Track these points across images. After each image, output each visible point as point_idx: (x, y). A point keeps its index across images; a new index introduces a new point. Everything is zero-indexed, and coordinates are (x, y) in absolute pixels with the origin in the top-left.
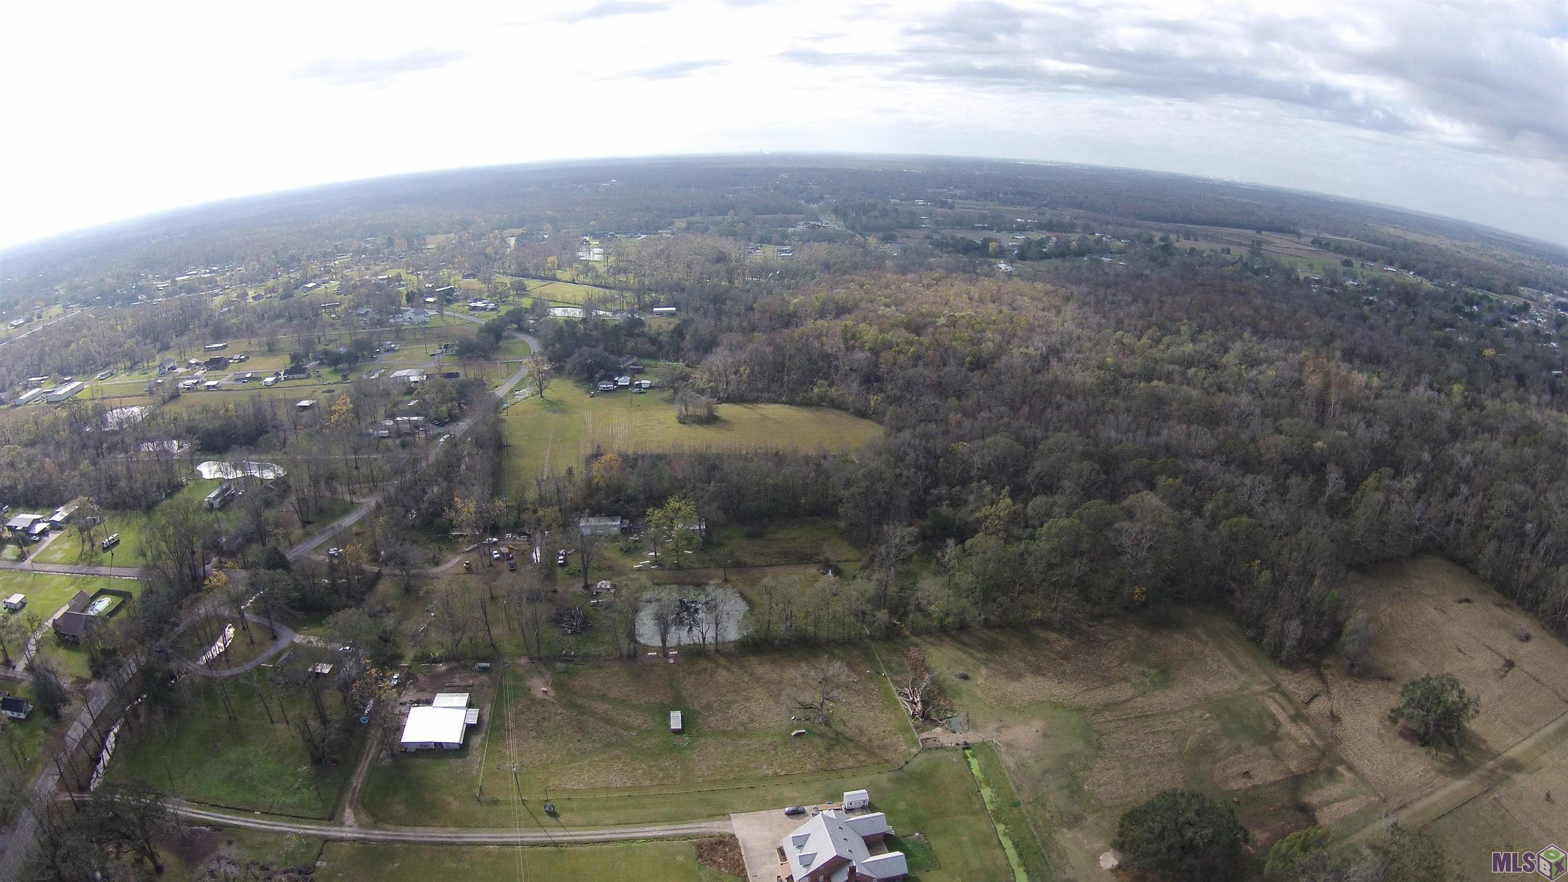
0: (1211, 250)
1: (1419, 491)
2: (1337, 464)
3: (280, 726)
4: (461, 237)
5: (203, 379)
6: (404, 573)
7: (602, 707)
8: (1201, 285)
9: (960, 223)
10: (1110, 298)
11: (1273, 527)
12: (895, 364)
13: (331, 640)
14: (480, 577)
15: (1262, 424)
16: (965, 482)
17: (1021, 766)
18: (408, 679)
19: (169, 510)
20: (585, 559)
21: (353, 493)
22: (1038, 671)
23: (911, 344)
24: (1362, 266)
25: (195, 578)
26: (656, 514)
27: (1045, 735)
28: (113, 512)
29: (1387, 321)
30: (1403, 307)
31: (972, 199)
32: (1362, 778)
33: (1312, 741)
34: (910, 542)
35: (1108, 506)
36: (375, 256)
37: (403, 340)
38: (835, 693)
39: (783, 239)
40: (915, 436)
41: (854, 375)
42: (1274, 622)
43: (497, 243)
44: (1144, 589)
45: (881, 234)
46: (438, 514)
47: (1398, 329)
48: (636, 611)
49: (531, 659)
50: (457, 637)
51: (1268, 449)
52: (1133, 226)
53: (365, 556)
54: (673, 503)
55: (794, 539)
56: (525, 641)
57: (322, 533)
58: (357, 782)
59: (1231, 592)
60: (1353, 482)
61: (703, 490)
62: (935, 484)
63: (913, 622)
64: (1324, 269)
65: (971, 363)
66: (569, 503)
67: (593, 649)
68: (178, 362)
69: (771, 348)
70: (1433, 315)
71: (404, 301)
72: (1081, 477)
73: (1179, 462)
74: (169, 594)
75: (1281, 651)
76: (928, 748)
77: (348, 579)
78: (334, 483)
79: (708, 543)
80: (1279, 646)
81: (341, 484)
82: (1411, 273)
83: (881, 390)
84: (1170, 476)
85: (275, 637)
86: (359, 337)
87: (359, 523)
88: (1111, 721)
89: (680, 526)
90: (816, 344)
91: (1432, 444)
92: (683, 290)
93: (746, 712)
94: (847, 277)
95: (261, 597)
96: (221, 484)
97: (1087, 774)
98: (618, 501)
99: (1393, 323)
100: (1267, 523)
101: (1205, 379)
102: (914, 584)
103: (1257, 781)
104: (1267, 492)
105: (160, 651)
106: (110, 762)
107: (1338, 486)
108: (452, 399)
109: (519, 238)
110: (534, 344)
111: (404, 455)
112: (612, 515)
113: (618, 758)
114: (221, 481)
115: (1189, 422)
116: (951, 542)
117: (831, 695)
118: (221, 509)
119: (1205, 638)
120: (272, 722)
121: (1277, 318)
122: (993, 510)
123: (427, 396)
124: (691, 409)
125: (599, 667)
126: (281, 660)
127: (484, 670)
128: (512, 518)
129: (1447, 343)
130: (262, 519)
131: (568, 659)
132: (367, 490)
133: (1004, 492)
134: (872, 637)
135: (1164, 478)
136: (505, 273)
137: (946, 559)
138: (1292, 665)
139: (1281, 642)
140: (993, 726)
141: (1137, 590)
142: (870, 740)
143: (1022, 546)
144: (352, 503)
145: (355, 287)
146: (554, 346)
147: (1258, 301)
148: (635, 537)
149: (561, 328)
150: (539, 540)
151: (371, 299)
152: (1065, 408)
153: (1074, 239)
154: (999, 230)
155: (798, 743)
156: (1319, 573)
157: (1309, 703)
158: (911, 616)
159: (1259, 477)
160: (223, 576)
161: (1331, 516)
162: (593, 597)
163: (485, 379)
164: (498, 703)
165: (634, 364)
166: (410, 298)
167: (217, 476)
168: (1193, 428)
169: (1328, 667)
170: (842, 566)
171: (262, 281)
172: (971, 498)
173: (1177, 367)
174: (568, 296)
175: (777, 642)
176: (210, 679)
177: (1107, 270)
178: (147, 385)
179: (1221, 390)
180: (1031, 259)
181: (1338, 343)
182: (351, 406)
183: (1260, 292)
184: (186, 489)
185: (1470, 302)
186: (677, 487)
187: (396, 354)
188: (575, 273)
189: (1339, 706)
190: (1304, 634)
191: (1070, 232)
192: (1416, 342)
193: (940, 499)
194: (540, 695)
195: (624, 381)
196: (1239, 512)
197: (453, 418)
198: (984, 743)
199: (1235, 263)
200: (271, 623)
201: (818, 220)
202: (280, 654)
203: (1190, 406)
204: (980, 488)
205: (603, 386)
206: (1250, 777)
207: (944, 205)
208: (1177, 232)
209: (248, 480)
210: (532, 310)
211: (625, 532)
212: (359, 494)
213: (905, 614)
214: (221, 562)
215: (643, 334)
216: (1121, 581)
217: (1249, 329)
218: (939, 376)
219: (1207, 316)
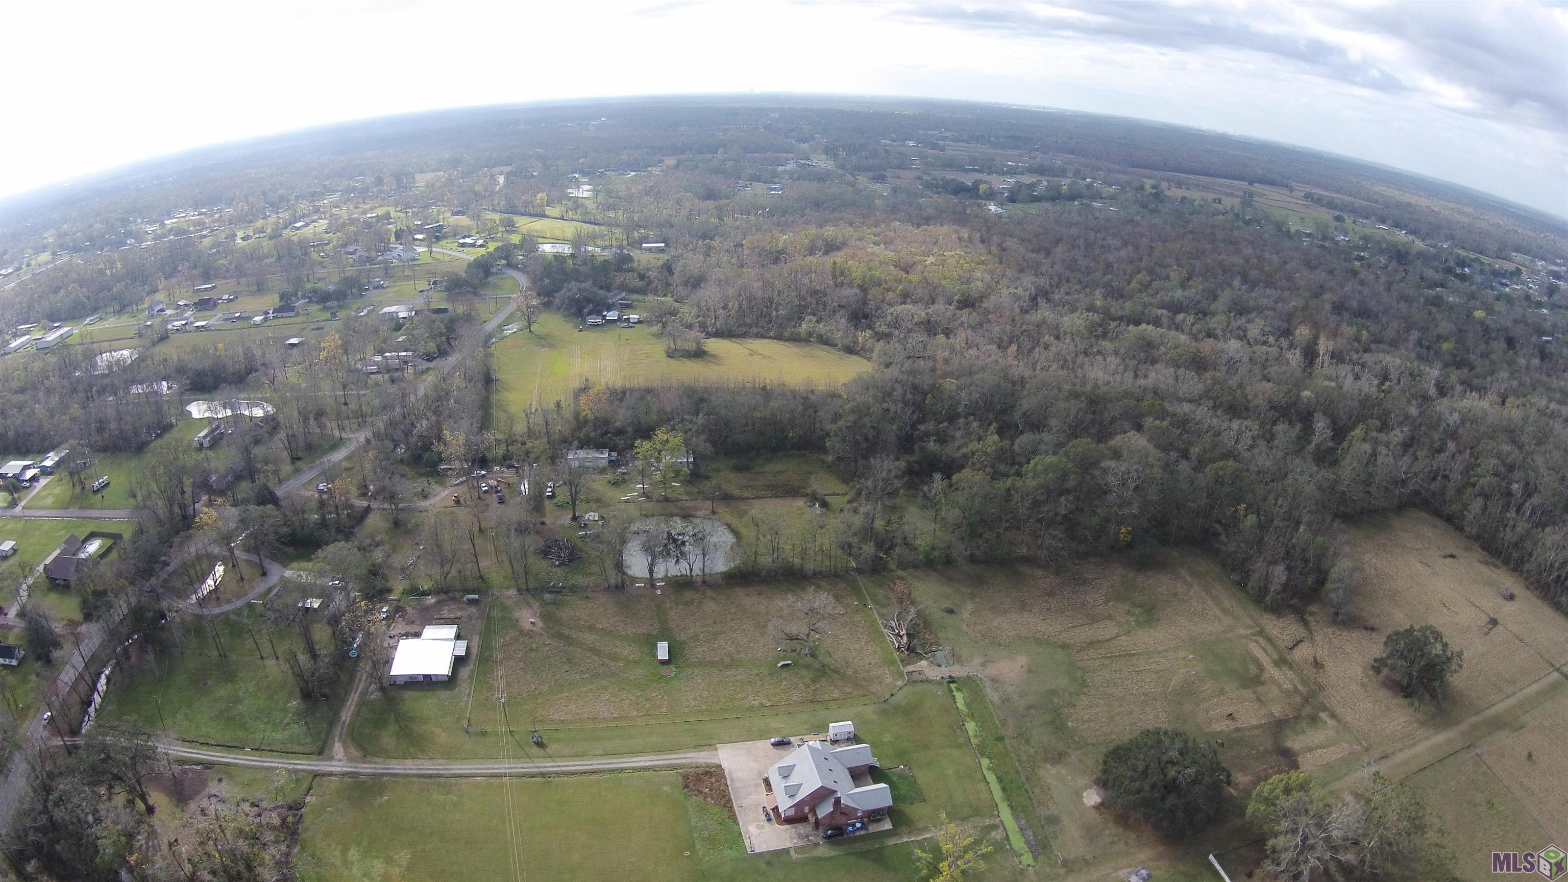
0: (1203, 200)
1: (1407, 445)
2: (1324, 414)
3: (271, 663)
4: (450, 175)
5: (192, 319)
6: (393, 507)
7: (590, 638)
8: (1191, 232)
9: (950, 164)
10: (1100, 242)
11: (1259, 472)
12: (883, 301)
13: (321, 574)
14: (468, 510)
15: (1250, 371)
16: (952, 418)
17: (1006, 700)
18: (398, 610)
19: (159, 450)
20: (573, 491)
21: (342, 428)
22: (1023, 607)
23: (900, 281)
24: (1354, 222)
25: (184, 517)
26: (643, 446)
27: (1029, 671)
28: (102, 455)
29: (1377, 277)
30: (1393, 265)
31: (963, 141)
32: (1345, 726)
33: (1295, 687)
34: (896, 477)
35: (1094, 445)
36: (363, 194)
37: (393, 276)
38: (820, 625)
39: (773, 177)
40: (902, 372)
41: (842, 311)
42: (1259, 566)
43: (486, 181)
44: (1130, 528)
45: (871, 174)
46: (427, 448)
47: (1389, 286)
48: (624, 542)
49: (519, 590)
50: (446, 569)
51: (1256, 396)
52: (1124, 173)
53: (354, 491)
54: (661, 435)
55: (781, 472)
56: (513, 573)
57: (312, 468)
58: (346, 715)
59: (1216, 535)
60: (1340, 433)
61: (691, 422)
62: (922, 420)
63: (899, 555)
64: (1316, 223)
65: (959, 302)
66: (556, 436)
67: (580, 580)
68: (167, 304)
69: (761, 283)
70: (1424, 275)
71: (393, 239)
72: (1067, 416)
73: (1167, 405)
74: (159, 533)
75: (1265, 596)
76: (913, 680)
77: (338, 514)
78: (324, 419)
79: (695, 476)
80: (1264, 591)
81: (330, 420)
82: (1403, 232)
83: (870, 327)
84: (1157, 418)
85: (264, 574)
86: (348, 274)
87: (348, 458)
88: (1095, 659)
89: (668, 458)
90: (806, 280)
91: (1420, 400)
92: (672, 226)
93: (733, 642)
94: (836, 215)
95: (251, 534)
96: (210, 422)
97: (1072, 710)
98: (606, 433)
99: (1383, 279)
100: (1253, 468)
101: (1193, 325)
102: (901, 518)
103: (1239, 725)
104: (1253, 438)
105: (151, 591)
106: (101, 705)
107: (1325, 436)
108: (441, 334)
109: (508, 176)
110: (523, 280)
111: (393, 389)
112: (600, 447)
113: (605, 688)
114: (210, 420)
115: (1177, 366)
116: (937, 476)
117: (817, 625)
118: (211, 447)
119: (1189, 579)
120: (262, 658)
121: (1267, 268)
122: (980, 446)
123: (415, 332)
124: (679, 343)
125: (587, 598)
126: (271, 595)
127: (472, 602)
128: (501, 451)
129: (1437, 302)
130: (252, 456)
131: (555, 591)
132: (356, 426)
133: (992, 428)
134: (858, 570)
135: (1151, 419)
136: (494, 210)
137: (933, 493)
138: (1277, 609)
139: (1266, 587)
140: (977, 661)
141: (1123, 530)
142: (855, 672)
143: (1009, 482)
144: (341, 439)
145: (344, 225)
146: (543, 281)
147: (1249, 251)
148: (622, 470)
149: (550, 263)
150: (527, 473)
151: (360, 238)
152: (1053, 349)
153: (1065, 184)
154: (989, 174)
155: (784, 674)
156: (1305, 519)
157: (1291, 649)
158: (897, 549)
159: (1246, 422)
160: (214, 513)
161: (1317, 465)
162: (581, 528)
163: (473, 313)
164: (487, 635)
165: (621, 299)
166: (398, 235)
167: (207, 415)
168: (1181, 372)
169: (1312, 614)
170: (829, 499)
171: (251, 222)
172: (959, 434)
173: (1165, 312)
174: (557, 233)
175: (764, 573)
176: (199, 617)
177: (1098, 215)
178: (137, 327)
179: (1209, 336)
180: (1021, 202)
181: (1328, 296)
182: (340, 342)
183: (1251, 243)
184: (176, 429)
185: (1462, 263)
186: (666, 419)
187: (384, 291)
188: (564, 209)
189: (1322, 654)
190: (1288, 580)
191: (1062, 176)
192: (1405, 298)
193: (927, 435)
194: (528, 627)
195: (612, 315)
196: (1225, 456)
197: (442, 353)
198: (968, 677)
199: (1227, 213)
200: (260, 560)
201: (808, 159)
202: (270, 590)
203: (1178, 351)
204: (967, 424)
205: (591, 320)
206: (1233, 719)
207: (935, 146)
208: (1168, 180)
209: (237, 419)
210: (521, 246)
211: (613, 464)
212: (348, 429)
213: (892, 547)
214: (210, 500)
215: (632, 270)
216: (1107, 520)
217: (1239, 278)
218: (927, 314)
219: (1197, 263)
